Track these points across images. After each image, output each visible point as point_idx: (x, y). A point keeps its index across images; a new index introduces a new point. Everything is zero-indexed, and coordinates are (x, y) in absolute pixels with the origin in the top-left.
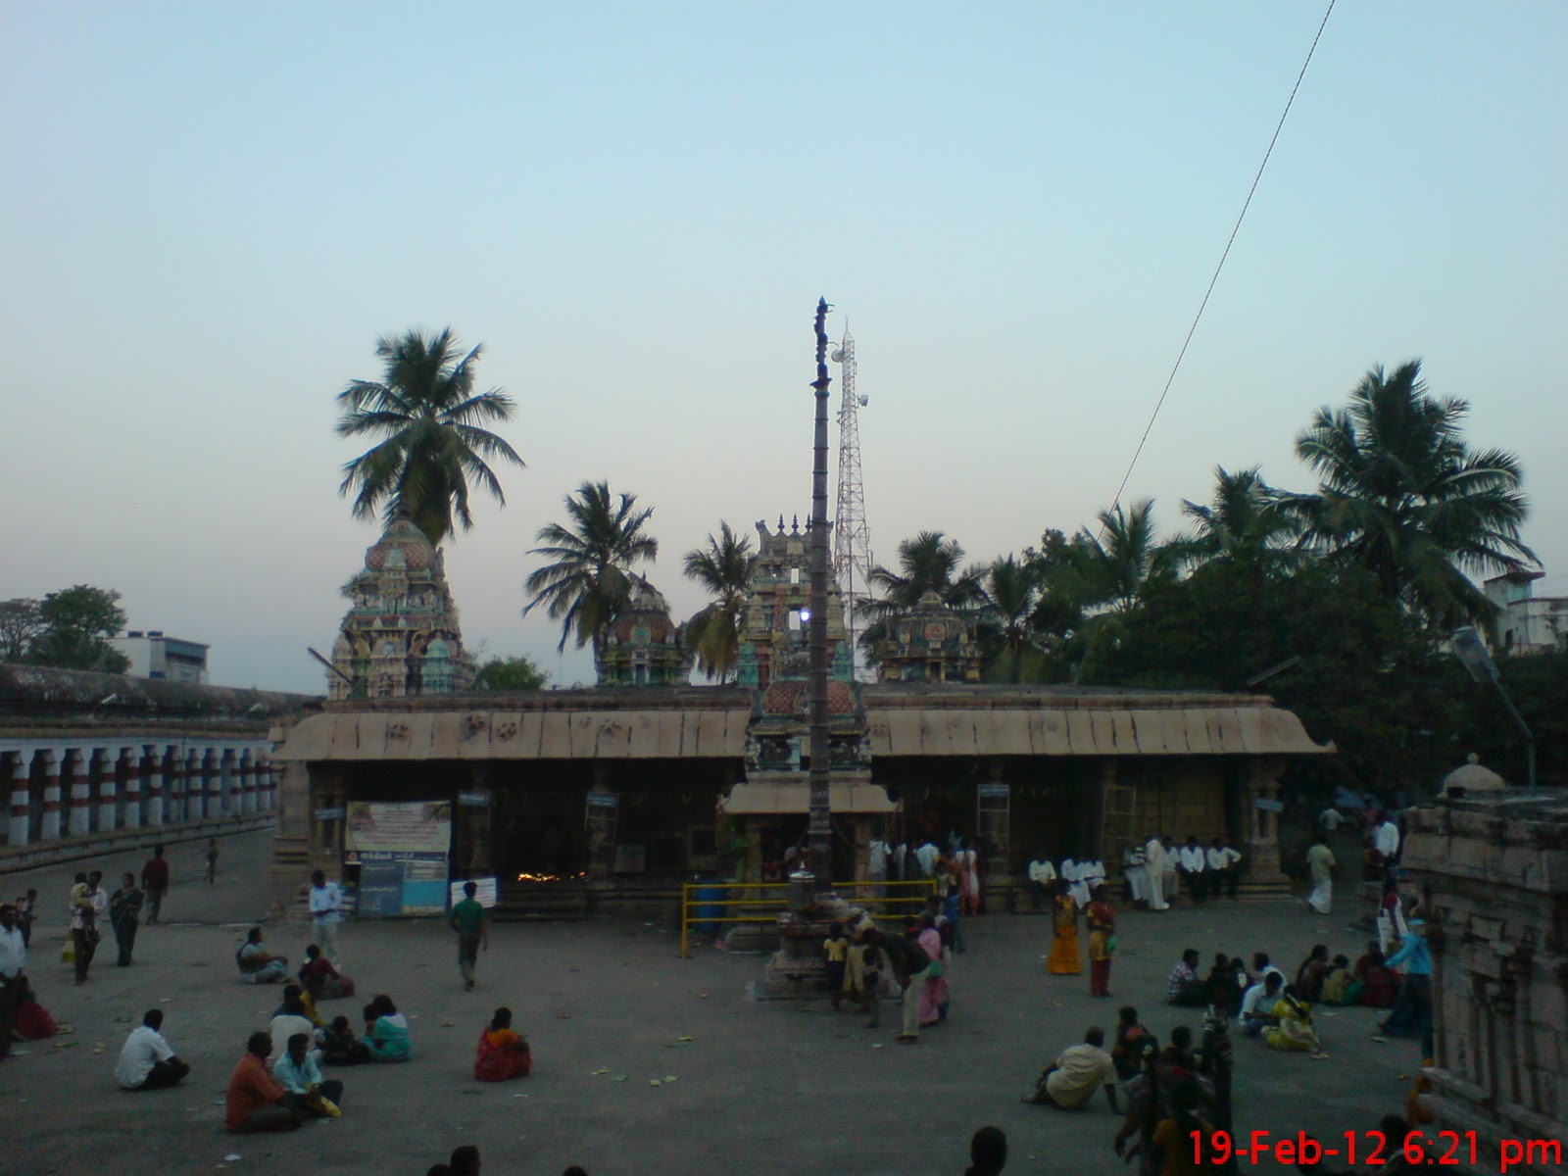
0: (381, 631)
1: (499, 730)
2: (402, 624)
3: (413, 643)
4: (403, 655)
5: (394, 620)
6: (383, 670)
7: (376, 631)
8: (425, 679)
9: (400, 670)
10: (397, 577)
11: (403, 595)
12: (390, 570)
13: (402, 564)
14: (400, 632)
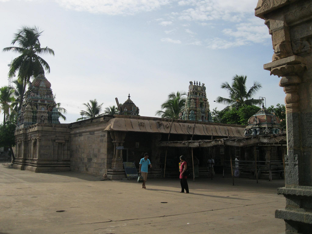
0: (40, 104)
1: (166, 126)
2: (46, 102)
3: (48, 108)
4: (47, 111)
5: (44, 101)
6: (42, 115)
7: (39, 103)
8: (53, 118)
9: (46, 115)
10: (43, 89)
11: (45, 95)
12: (42, 87)
13: (45, 86)
14: (45, 105)
